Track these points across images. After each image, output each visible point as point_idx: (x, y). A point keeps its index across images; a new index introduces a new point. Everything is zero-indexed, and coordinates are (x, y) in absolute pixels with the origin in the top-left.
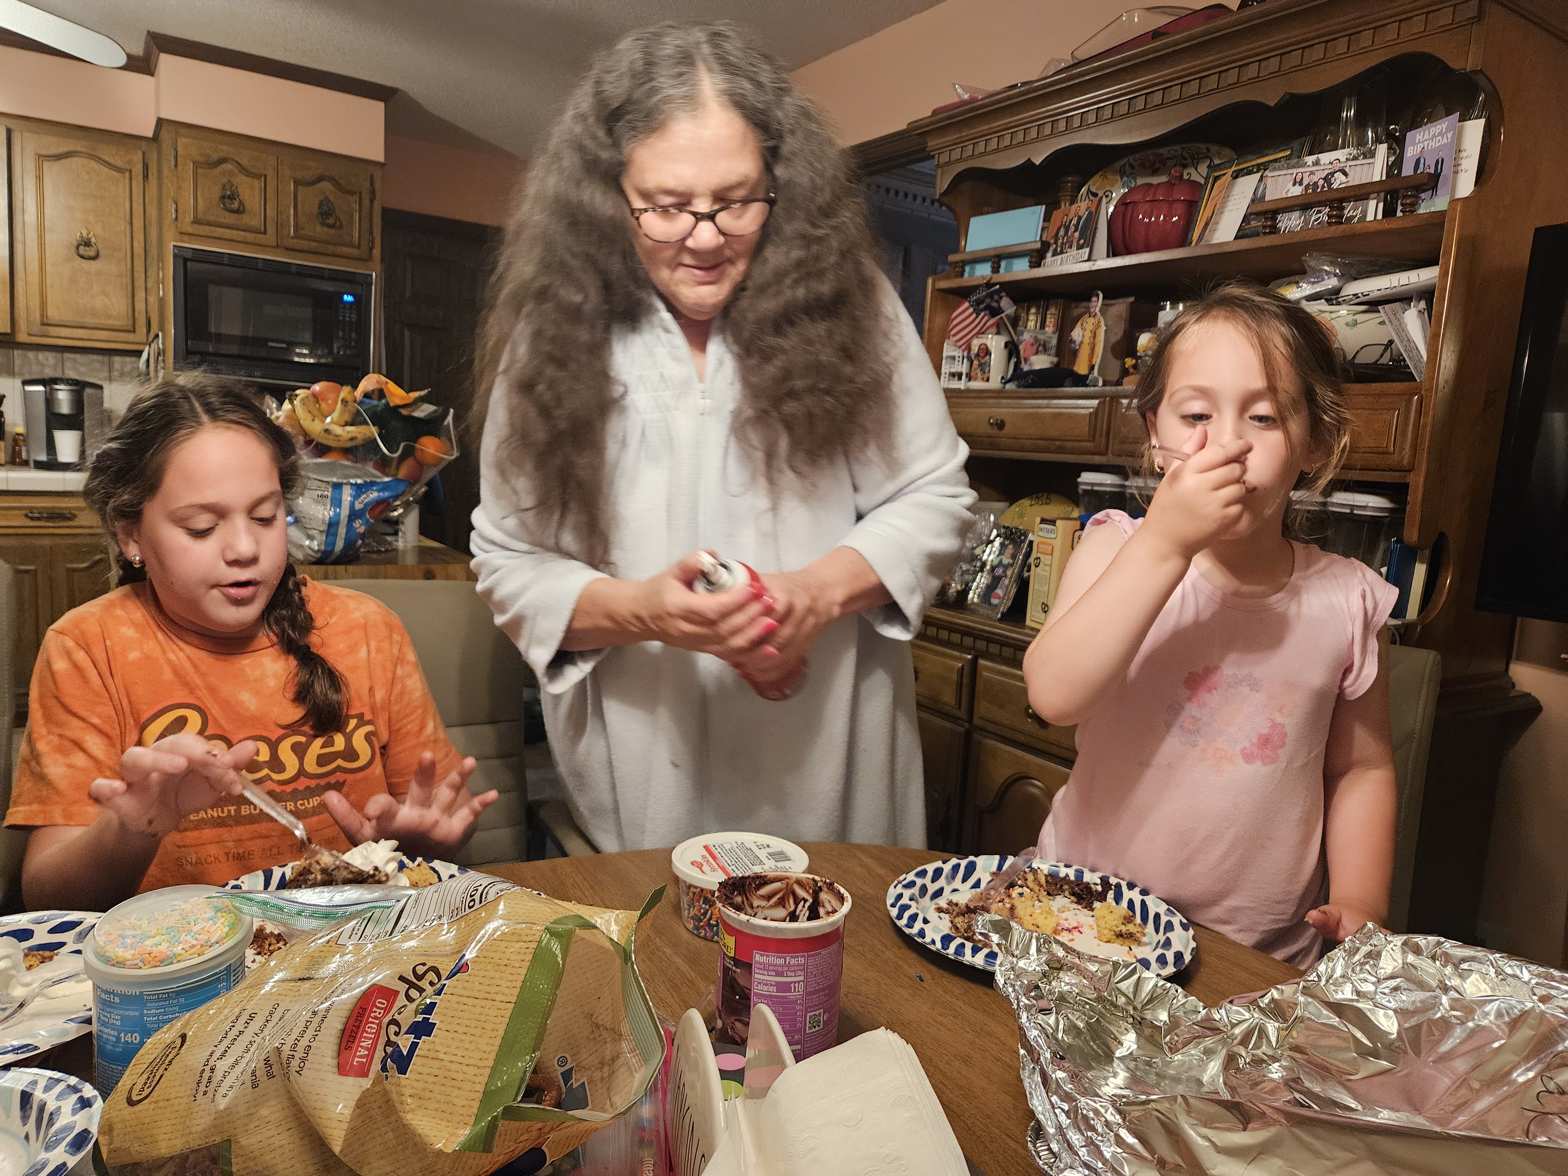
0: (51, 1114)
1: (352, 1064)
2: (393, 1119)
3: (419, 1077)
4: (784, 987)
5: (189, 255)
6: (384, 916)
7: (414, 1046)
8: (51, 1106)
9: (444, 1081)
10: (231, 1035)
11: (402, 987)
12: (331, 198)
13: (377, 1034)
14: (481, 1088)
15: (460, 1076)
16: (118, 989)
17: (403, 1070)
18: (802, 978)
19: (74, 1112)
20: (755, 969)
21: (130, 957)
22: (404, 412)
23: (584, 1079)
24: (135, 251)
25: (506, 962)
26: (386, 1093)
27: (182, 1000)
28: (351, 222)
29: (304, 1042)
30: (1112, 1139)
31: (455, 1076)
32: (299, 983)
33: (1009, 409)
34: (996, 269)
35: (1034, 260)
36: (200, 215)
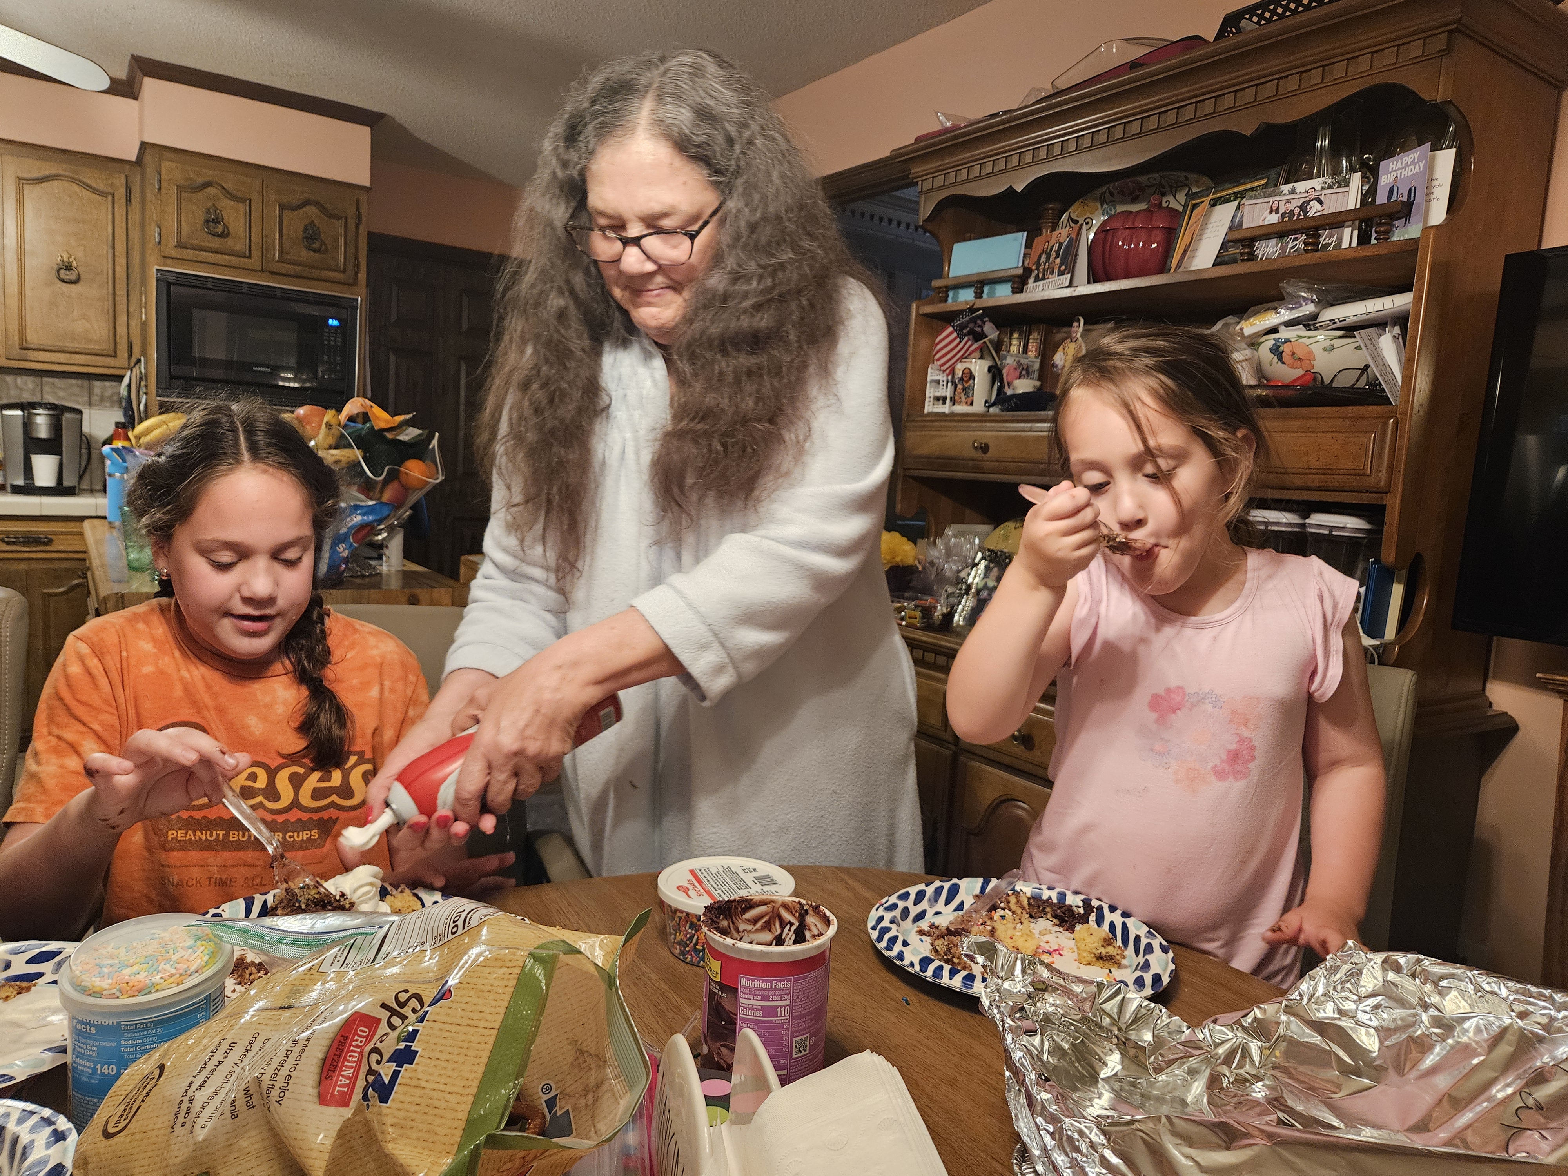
0: (25, 1148)
1: (333, 1094)
2: (374, 1149)
3: (400, 1106)
4: (770, 1011)
5: (173, 279)
6: (366, 943)
7: (396, 1074)
8: (24, 1139)
9: (427, 1110)
10: (210, 1066)
11: (384, 1015)
12: (317, 222)
13: (359, 1063)
14: (464, 1116)
15: (442, 1104)
16: (94, 1019)
17: (384, 1099)
18: (788, 1003)
19: (48, 1146)
20: (740, 994)
21: (107, 987)
22: (389, 436)
23: (569, 1107)
24: (117, 275)
25: (489, 988)
26: (367, 1123)
27: (160, 1030)
28: (337, 247)
29: (284, 1071)
30: (1097, 1160)
31: (437, 1103)
32: (280, 1012)
33: (993, 432)
34: (978, 294)
35: (1016, 286)
36: (184, 239)
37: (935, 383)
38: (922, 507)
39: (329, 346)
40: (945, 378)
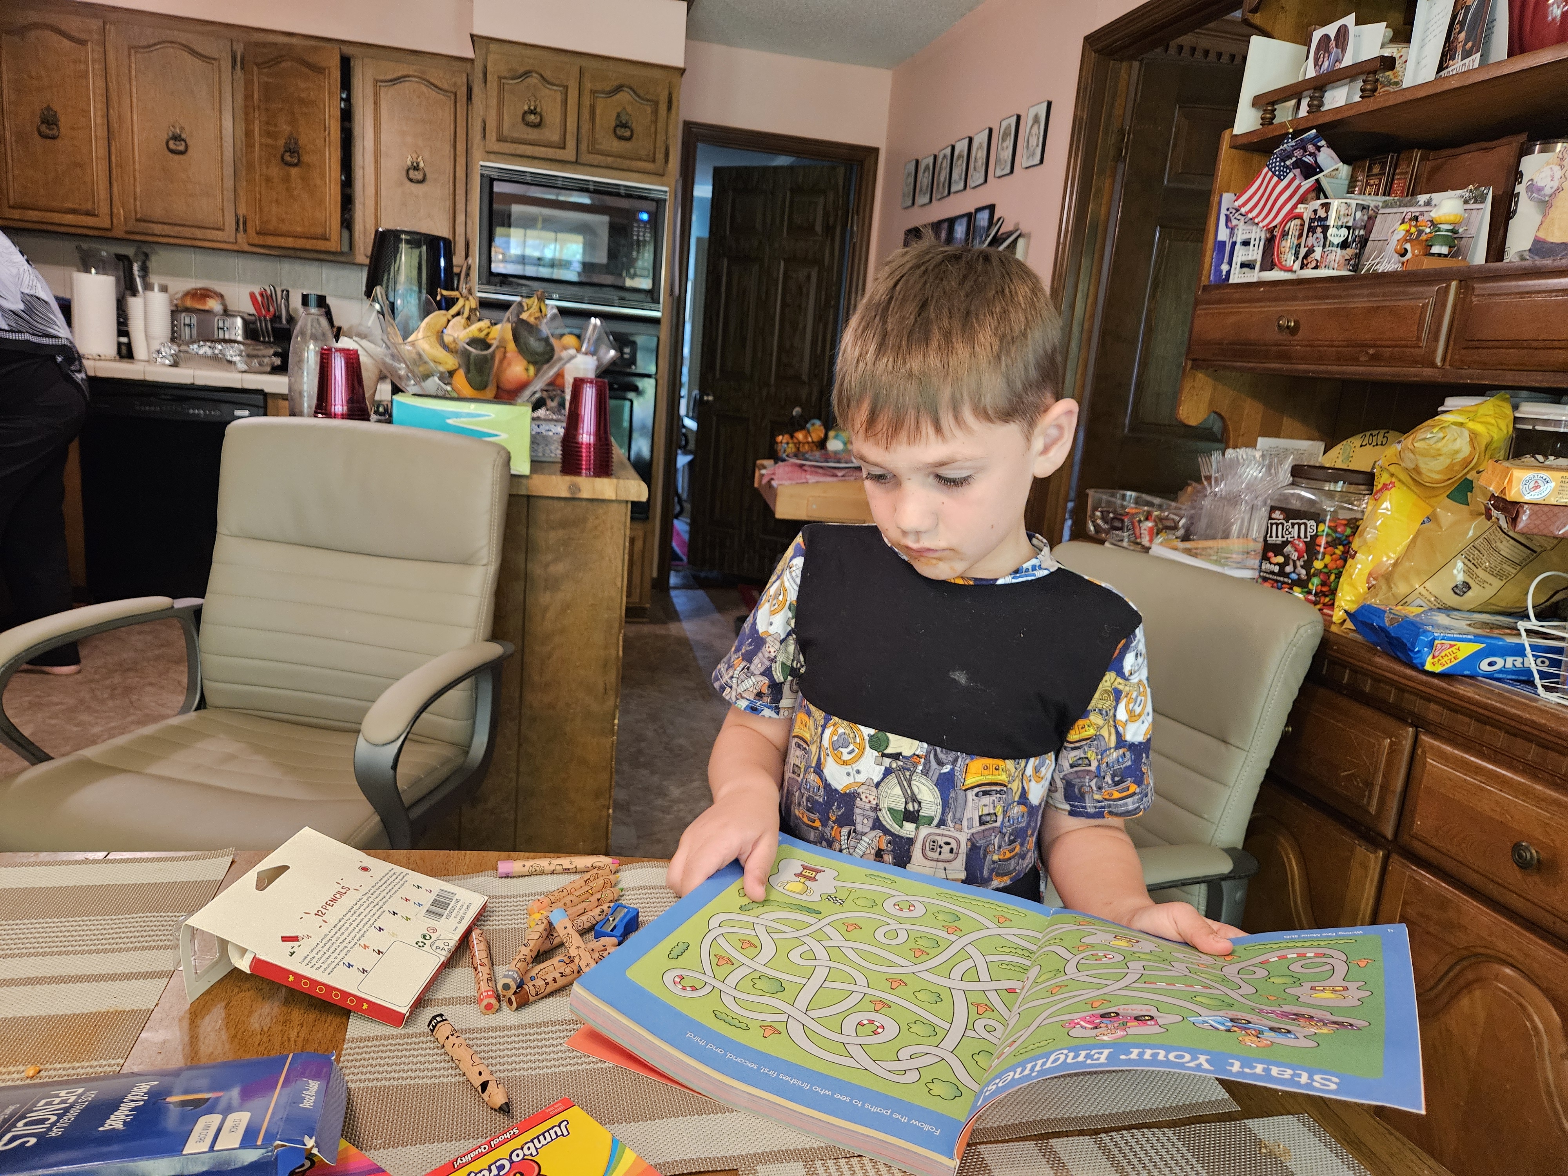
5: (494, 175)
12: (629, 109)
33: (1307, 305)
34: (1315, 107)
35: (1369, 87)
36: (506, 132)
37: (1246, 243)
38: (1215, 412)
39: (638, 241)
40: (1258, 234)
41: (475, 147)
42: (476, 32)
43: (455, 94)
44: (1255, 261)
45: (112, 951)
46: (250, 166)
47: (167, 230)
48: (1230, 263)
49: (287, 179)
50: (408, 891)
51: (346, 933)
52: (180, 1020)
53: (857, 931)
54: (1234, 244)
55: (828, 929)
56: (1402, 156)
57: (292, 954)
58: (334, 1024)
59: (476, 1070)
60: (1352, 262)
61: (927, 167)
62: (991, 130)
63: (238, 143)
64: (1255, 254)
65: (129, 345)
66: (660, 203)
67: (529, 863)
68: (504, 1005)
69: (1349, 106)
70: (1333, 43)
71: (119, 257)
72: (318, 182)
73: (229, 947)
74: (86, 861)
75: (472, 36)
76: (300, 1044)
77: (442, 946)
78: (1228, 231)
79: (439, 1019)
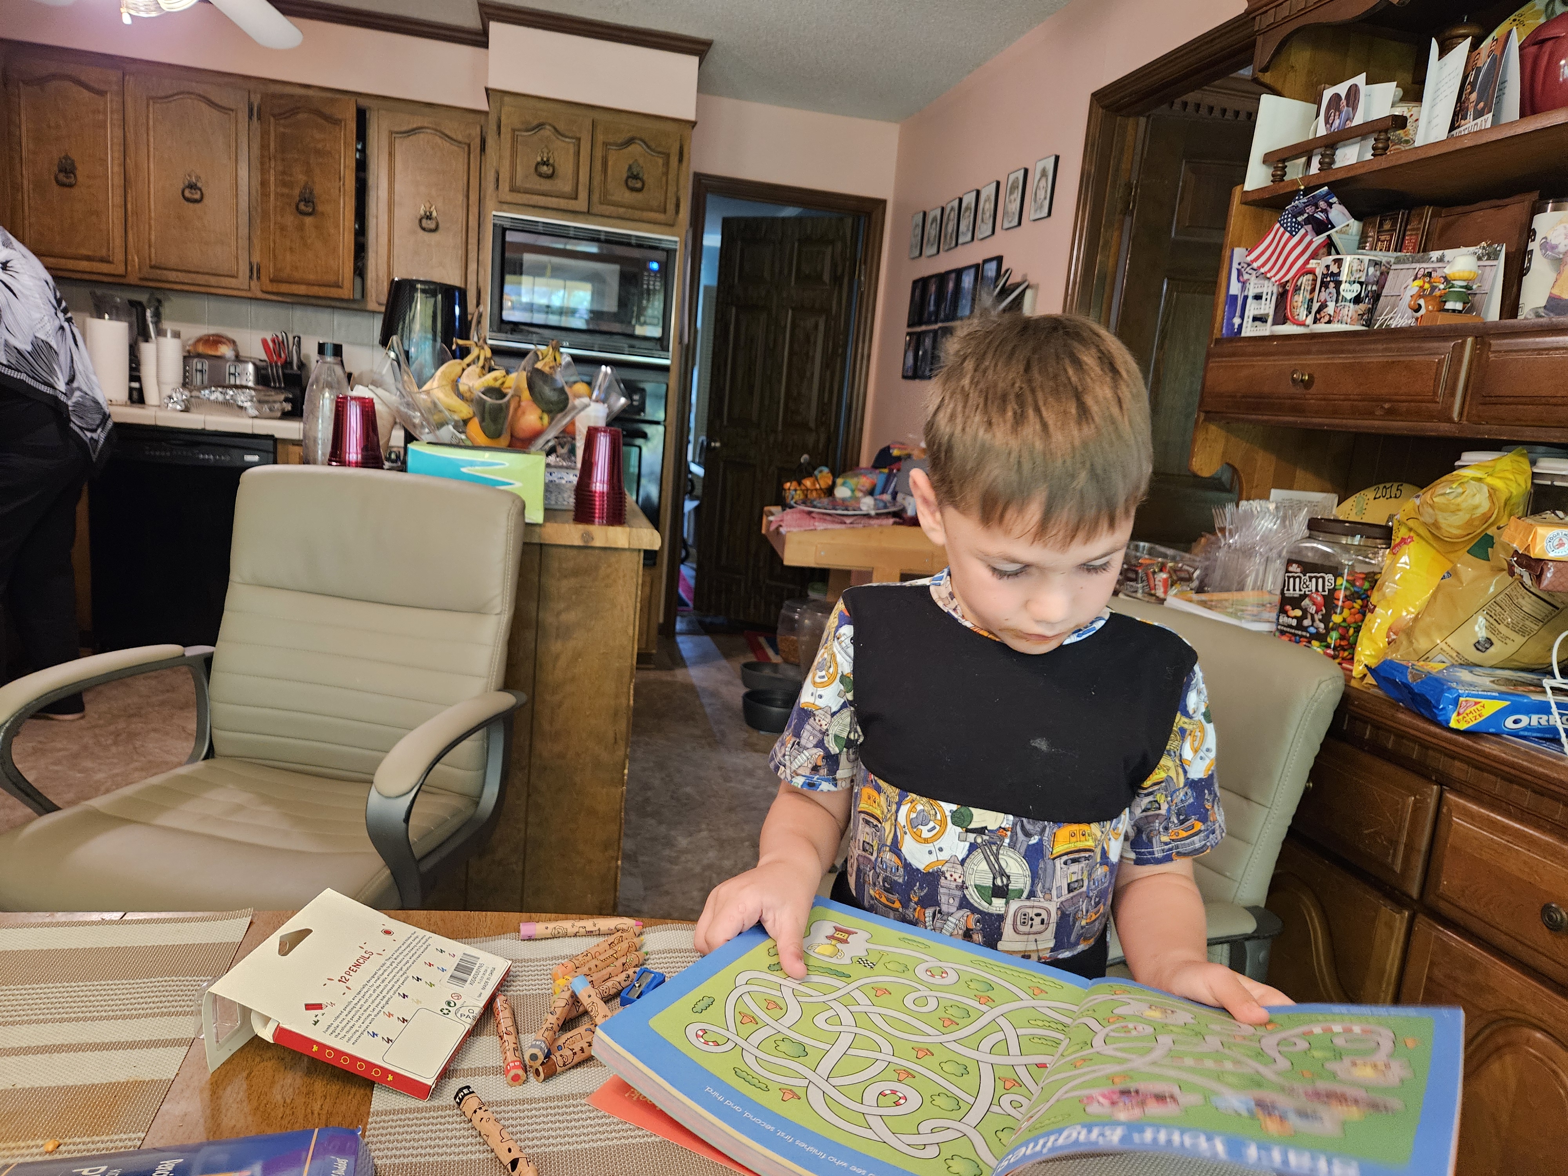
5: (506, 224)
12: (641, 161)
33: (1322, 360)
34: (1327, 164)
35: (1380, 145)
36: (519, 183)
37: (1258, 297)
38: (1228, 464)
39: (648, 290)
40: (1269, 289)
41: (488, 197)
42: (491, 85)
43: (469, 146)
44: (1268, 315)
45: (131, 1017)
46: (265, 215)
47: (182, 277)
48: (1242, 317)
49: (301, 228)
50: (431, 955)
51: (370, 1000)
52: (201, 1091)
53: (886, 996)
54: (1246, 298)
55: (857, 994)
56: (1413, 212)
57: (316, 1023)
58: (358, 1095)
59: (506, 1146)
60: (1365, 317)
61: (934, 219)
62: (998, 183)
63: (254, 192)
64: (1267, 308)
65: (140, 391)
66: (670, 253)
67: (551, 925)
68: (531, 1076)
69: (1360, 164)
70: (1344, 102)
71: (133, 304)
72: (332, 231)
73: (253, 1016)
74: (103, 922)
75: (487, 90)
76: (324, 1117)
77: (467, 1013)
78: (1240, 285)
79: (466, 1091)
